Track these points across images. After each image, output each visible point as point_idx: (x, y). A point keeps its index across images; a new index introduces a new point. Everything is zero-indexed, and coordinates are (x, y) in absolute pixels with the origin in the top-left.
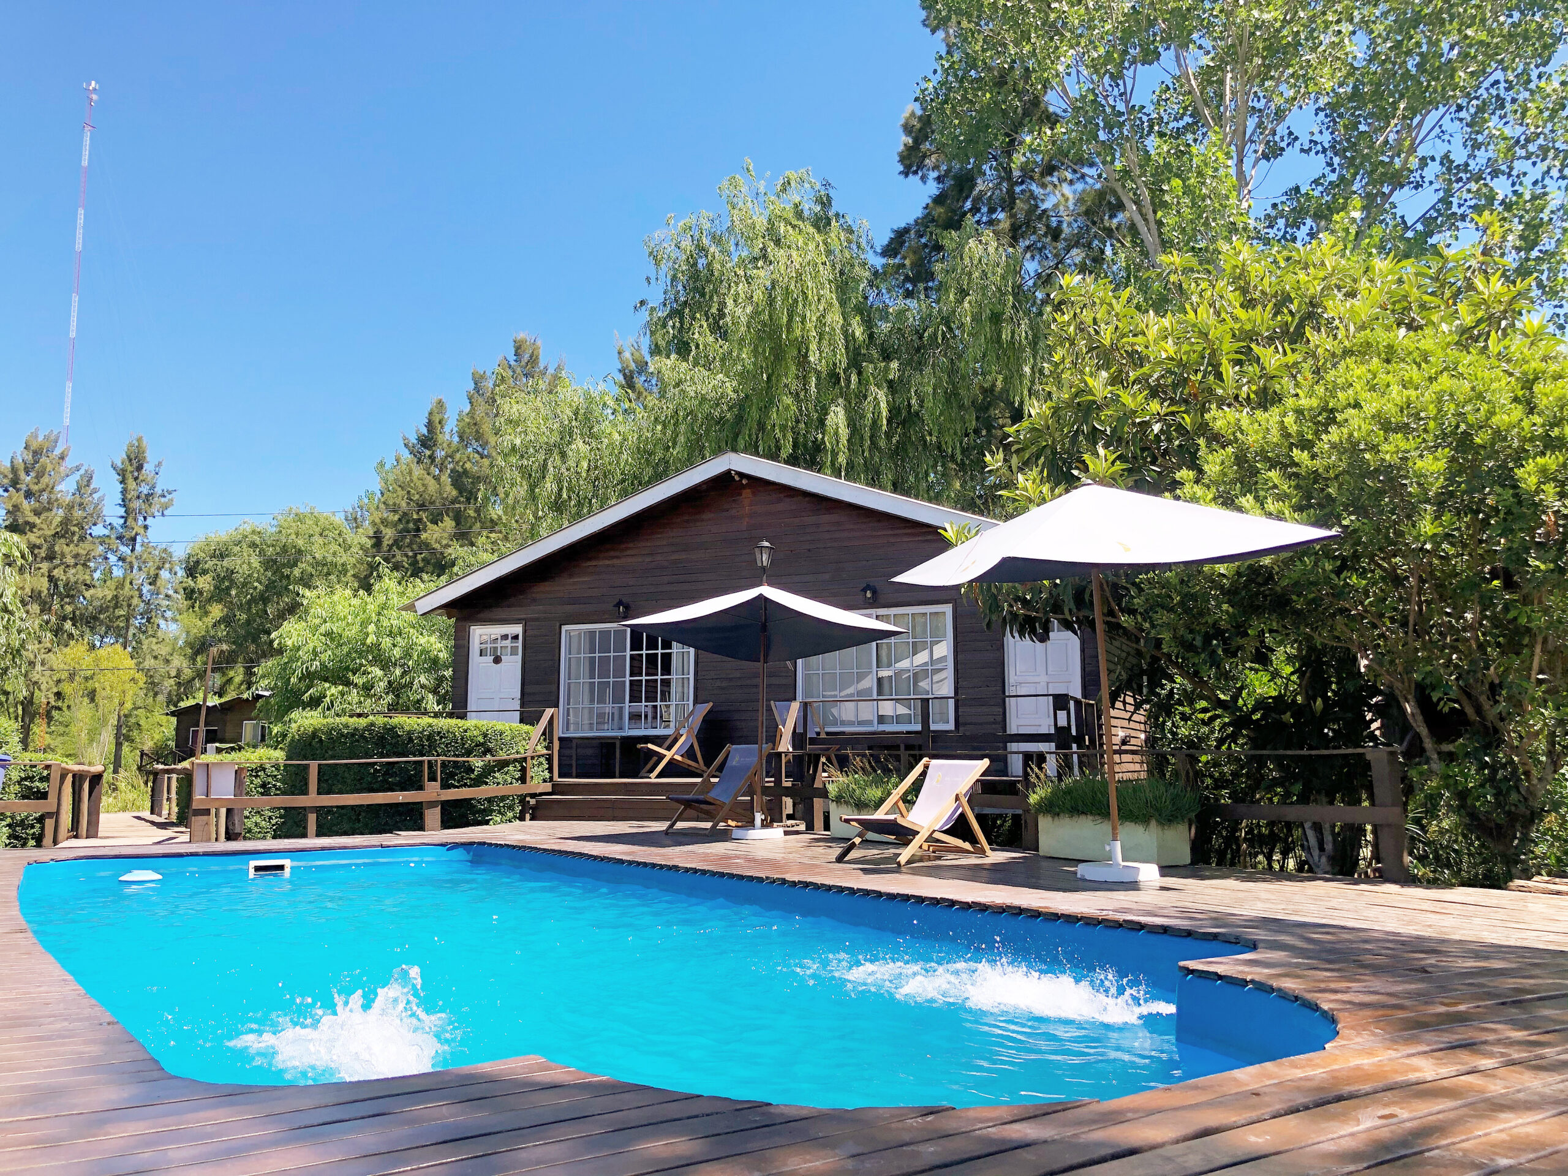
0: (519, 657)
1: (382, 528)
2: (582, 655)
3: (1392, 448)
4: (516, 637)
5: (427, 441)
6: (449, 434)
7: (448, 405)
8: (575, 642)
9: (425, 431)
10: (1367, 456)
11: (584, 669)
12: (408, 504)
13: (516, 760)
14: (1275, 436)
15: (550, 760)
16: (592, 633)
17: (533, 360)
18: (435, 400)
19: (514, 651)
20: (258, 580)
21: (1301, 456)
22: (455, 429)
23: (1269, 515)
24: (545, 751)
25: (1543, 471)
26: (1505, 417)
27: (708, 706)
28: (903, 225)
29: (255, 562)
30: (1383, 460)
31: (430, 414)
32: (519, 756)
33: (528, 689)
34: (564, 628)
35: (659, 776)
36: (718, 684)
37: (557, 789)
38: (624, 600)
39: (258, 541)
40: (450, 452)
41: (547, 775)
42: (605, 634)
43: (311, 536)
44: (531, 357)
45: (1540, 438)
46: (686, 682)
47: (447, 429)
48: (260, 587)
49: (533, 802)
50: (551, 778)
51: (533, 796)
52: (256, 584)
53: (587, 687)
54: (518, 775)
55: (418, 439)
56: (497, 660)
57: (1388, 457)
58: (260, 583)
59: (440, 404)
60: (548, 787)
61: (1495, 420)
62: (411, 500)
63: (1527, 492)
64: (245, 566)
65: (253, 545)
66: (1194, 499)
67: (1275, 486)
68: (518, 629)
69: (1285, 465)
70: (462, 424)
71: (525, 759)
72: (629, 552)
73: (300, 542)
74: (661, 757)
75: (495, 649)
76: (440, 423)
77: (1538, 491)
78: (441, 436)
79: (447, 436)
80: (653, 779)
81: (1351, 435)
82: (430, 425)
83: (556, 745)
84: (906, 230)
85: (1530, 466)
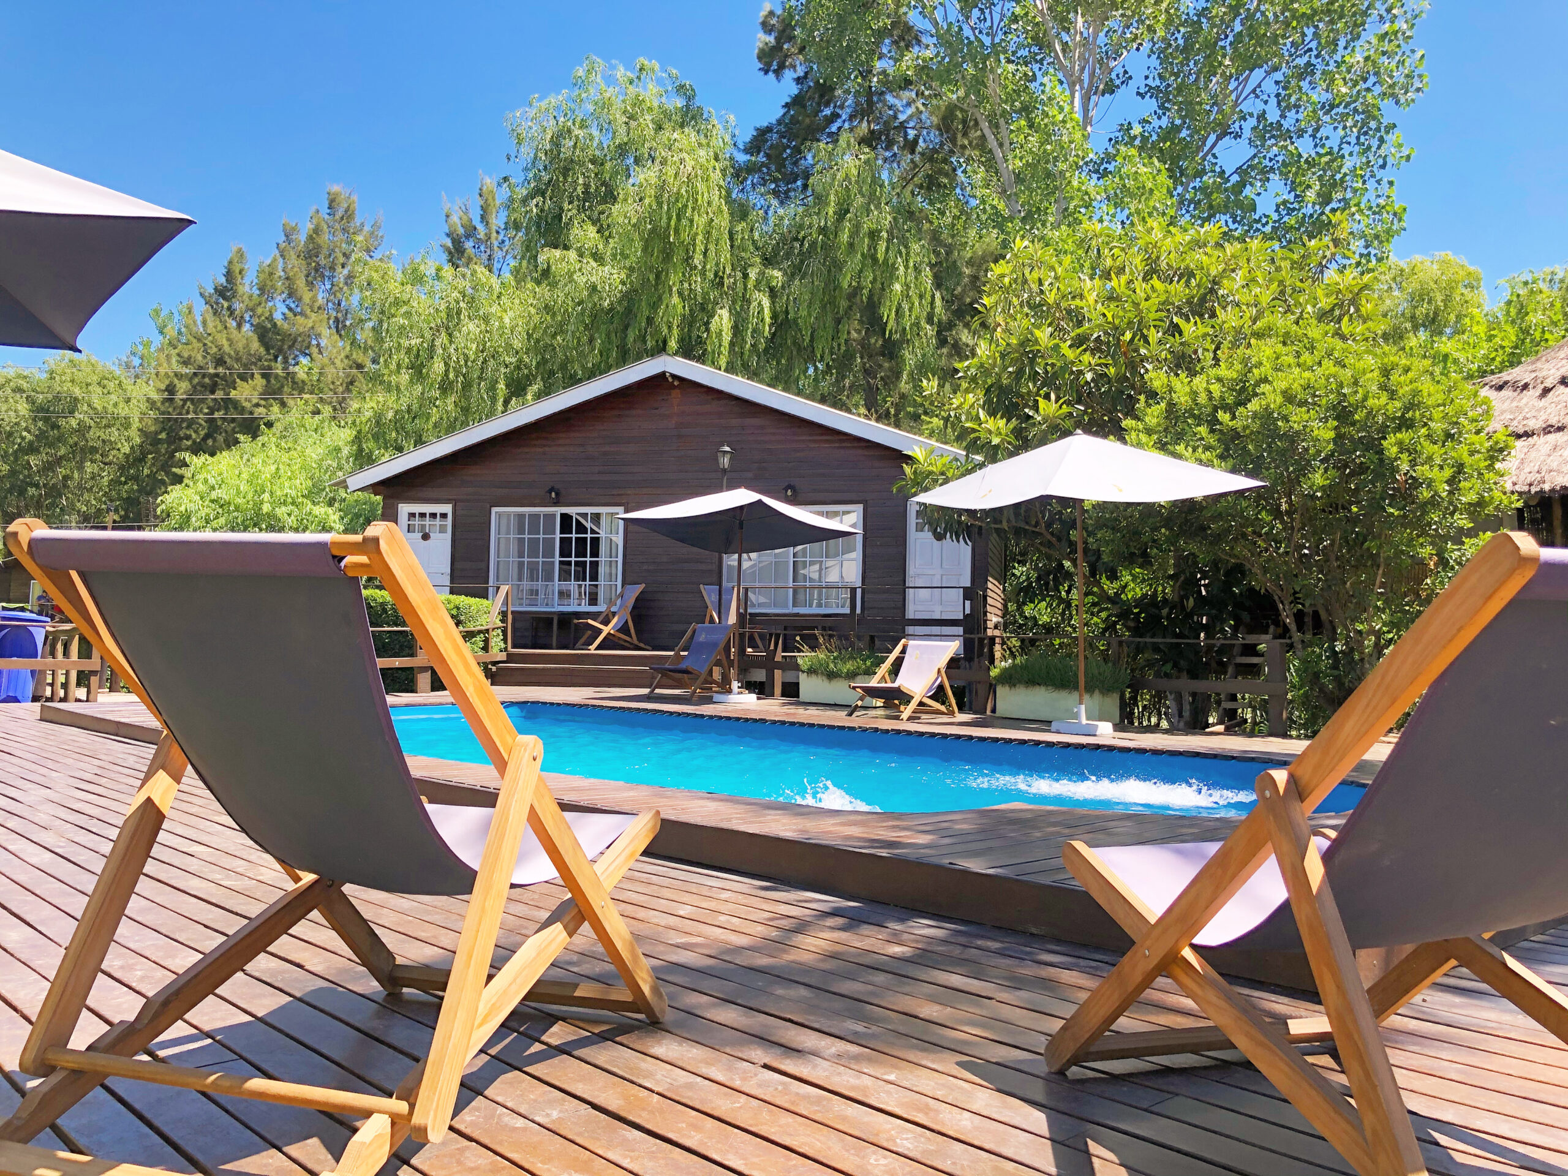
0: (448, 535)
1: (176, 381)
2: (512, 536)
3: (1298, 417)
4: (444, 516)
5: (225, 292)
6: (247, 286)
7: (248, 255)
8: (504, 522)
9: (223, 280)
10: (1280, 423)
11: (513, 548)
12: (204, 357)
13: (480, 632)
14: (1202, 399)
15: (505, 632)
16: (521, 516)
17: (349, 215)
18: (235, 249)
19: (442, 530)
20: (27, 429)
21: (1223, 417)
22: (255, 281)
23: (1200, 462)
24: (501, 625)
25: (1400, 443)
26: (1376, 401)
27: (641, 587)
28: (766, 124)
29: (23, 408)
30: (1291, 427)
31: (230, 262)
32: (483, 628)
33: (458, 565)
34: (494, 510)
35: (598, 648)
36: (645, 567)
37: (511, 658)
38: (556, 487)
39: (25, 386)
40: (251, 305)
41: (503, 645)
42: (535, 517)
43: (88, 385)
44: (346, 211)
45: (1398, 418)
46: (614, 565)
47: (247, 281)
48: (29, 437)
49: (494, 669)
50: (506, 649)
51: (494, 663)
52: (24, 434)
53: (516, 566)
54: (481, 644)
55: (216, 289)
56: (426, 537)
57: (1296, 426)
58: (29, 432)
59: (240, 254)
60: (502, 656)
61: (1370, 402)
62: (208, 353)
63: (1389, 458)
64: (12, 414)
65: (19, 390)
66: (1139, 445)
67: (1202, 439)
68: (447, 508)
69: (1213, 422)
70: (262, 276)
71: (487, 631)
72: (561, 442)
73: (77, 392)
74: (600, 631)
75: (423, 526)
76: (240, 273)
77: (1396, 459)
78: (241, 287)
79: (247, 288)
80: (592, 650)
81: (1268, 406)
82: (229, 275)
83: (510, 617)
84: (769, 129)
85: (1391, 439)
